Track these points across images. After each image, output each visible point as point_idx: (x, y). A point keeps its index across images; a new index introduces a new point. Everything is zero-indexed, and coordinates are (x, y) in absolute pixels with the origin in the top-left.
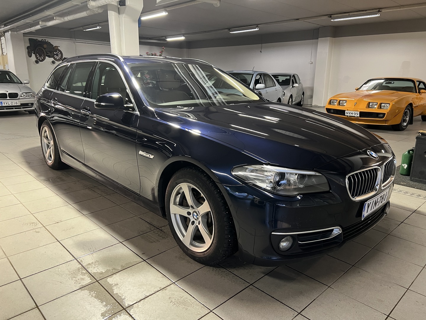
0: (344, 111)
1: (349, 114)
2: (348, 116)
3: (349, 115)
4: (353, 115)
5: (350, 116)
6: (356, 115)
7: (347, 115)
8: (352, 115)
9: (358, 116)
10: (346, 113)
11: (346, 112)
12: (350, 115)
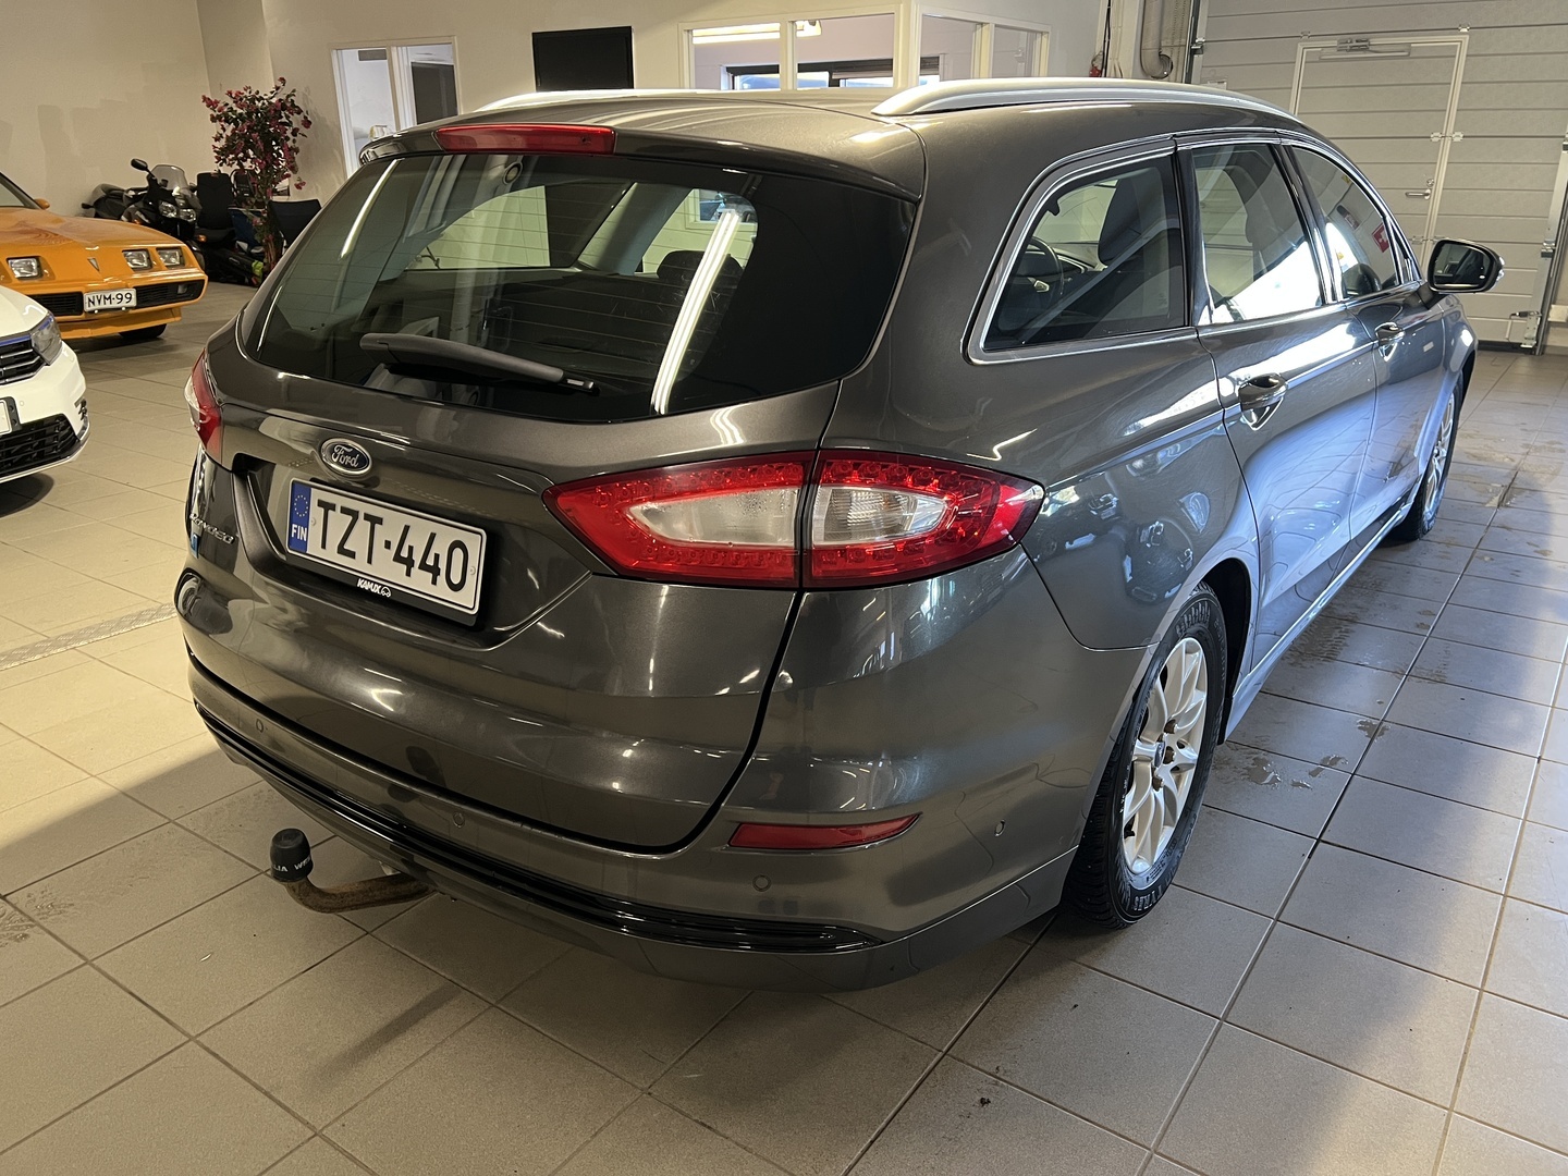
0: (80, 295)
1: (99, 301)
2: (92, 312)
3: (97, 306)
4: (115, 304)
5: (100, 311)
6: (124, 304)
7: (92, 307)
8: (108, 305)
9: (133, 303)
10: (86, 301)
11: (86, 297)
12: (102, 306)
